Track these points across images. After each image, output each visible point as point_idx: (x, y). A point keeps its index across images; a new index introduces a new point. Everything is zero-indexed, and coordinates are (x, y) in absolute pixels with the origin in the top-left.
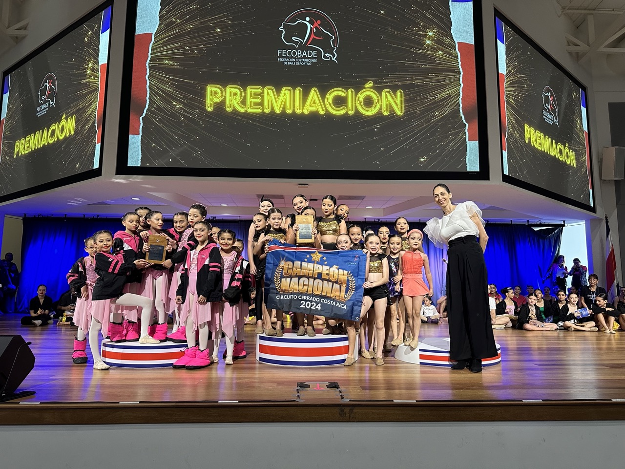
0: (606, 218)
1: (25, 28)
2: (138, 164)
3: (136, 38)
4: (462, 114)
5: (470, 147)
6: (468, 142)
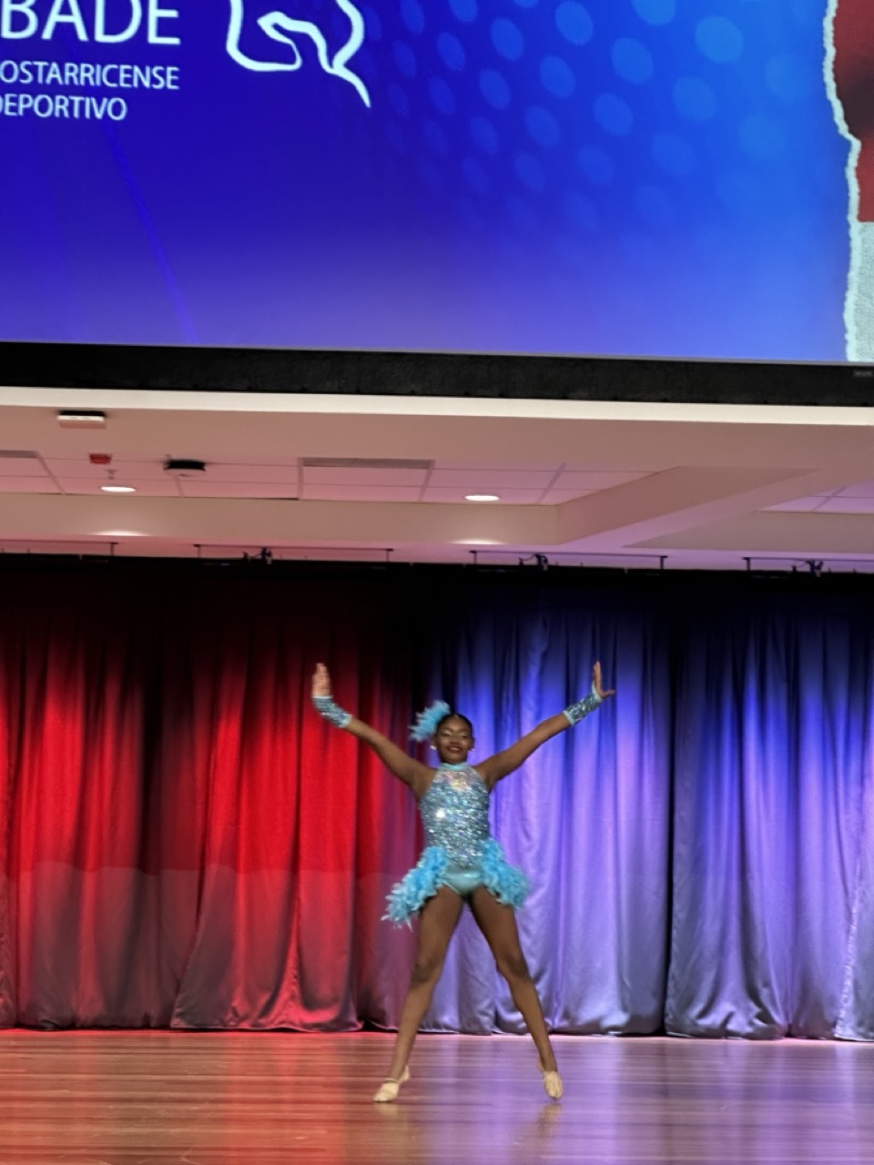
4: (832, 94)
5: (865, 251)
6: (856, 227)
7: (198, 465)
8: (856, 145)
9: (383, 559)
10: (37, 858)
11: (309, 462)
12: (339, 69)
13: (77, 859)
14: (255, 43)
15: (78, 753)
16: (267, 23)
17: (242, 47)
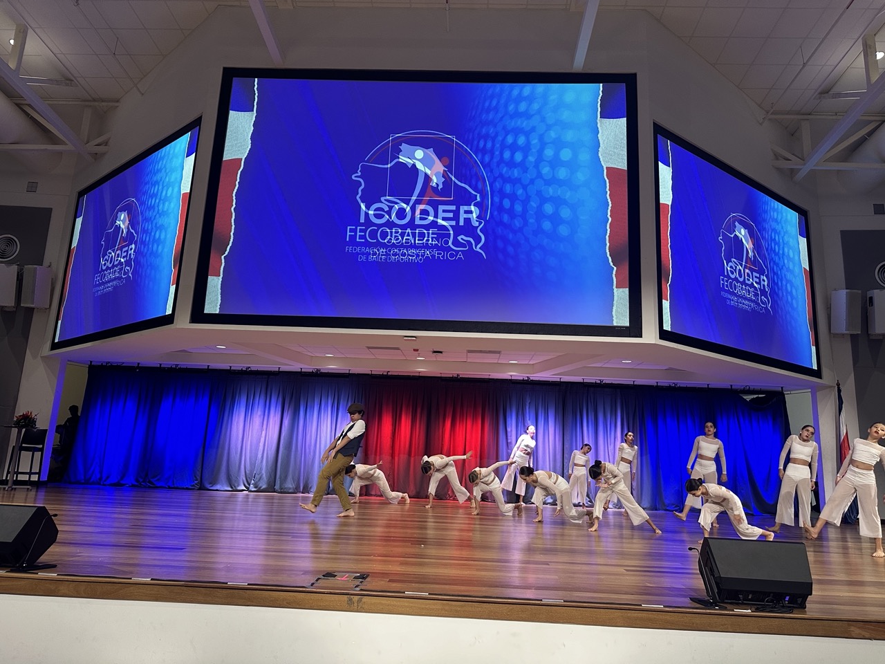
0: (838, 385)
1: (106, 143)
2: (216, 310)
3: (223, 165)
4: (608, 255)
5: (618, 296)
6: (615, 290)
7: (441, 352)
8: (615, 268)
9: (487, 377)
10: (399, 454)
11: (469, 351)
12: (478, 249)
13: (410, 454)
14: (456, 243)
15: (410, 427)
16: (459, 238)
17: (452, 244)
